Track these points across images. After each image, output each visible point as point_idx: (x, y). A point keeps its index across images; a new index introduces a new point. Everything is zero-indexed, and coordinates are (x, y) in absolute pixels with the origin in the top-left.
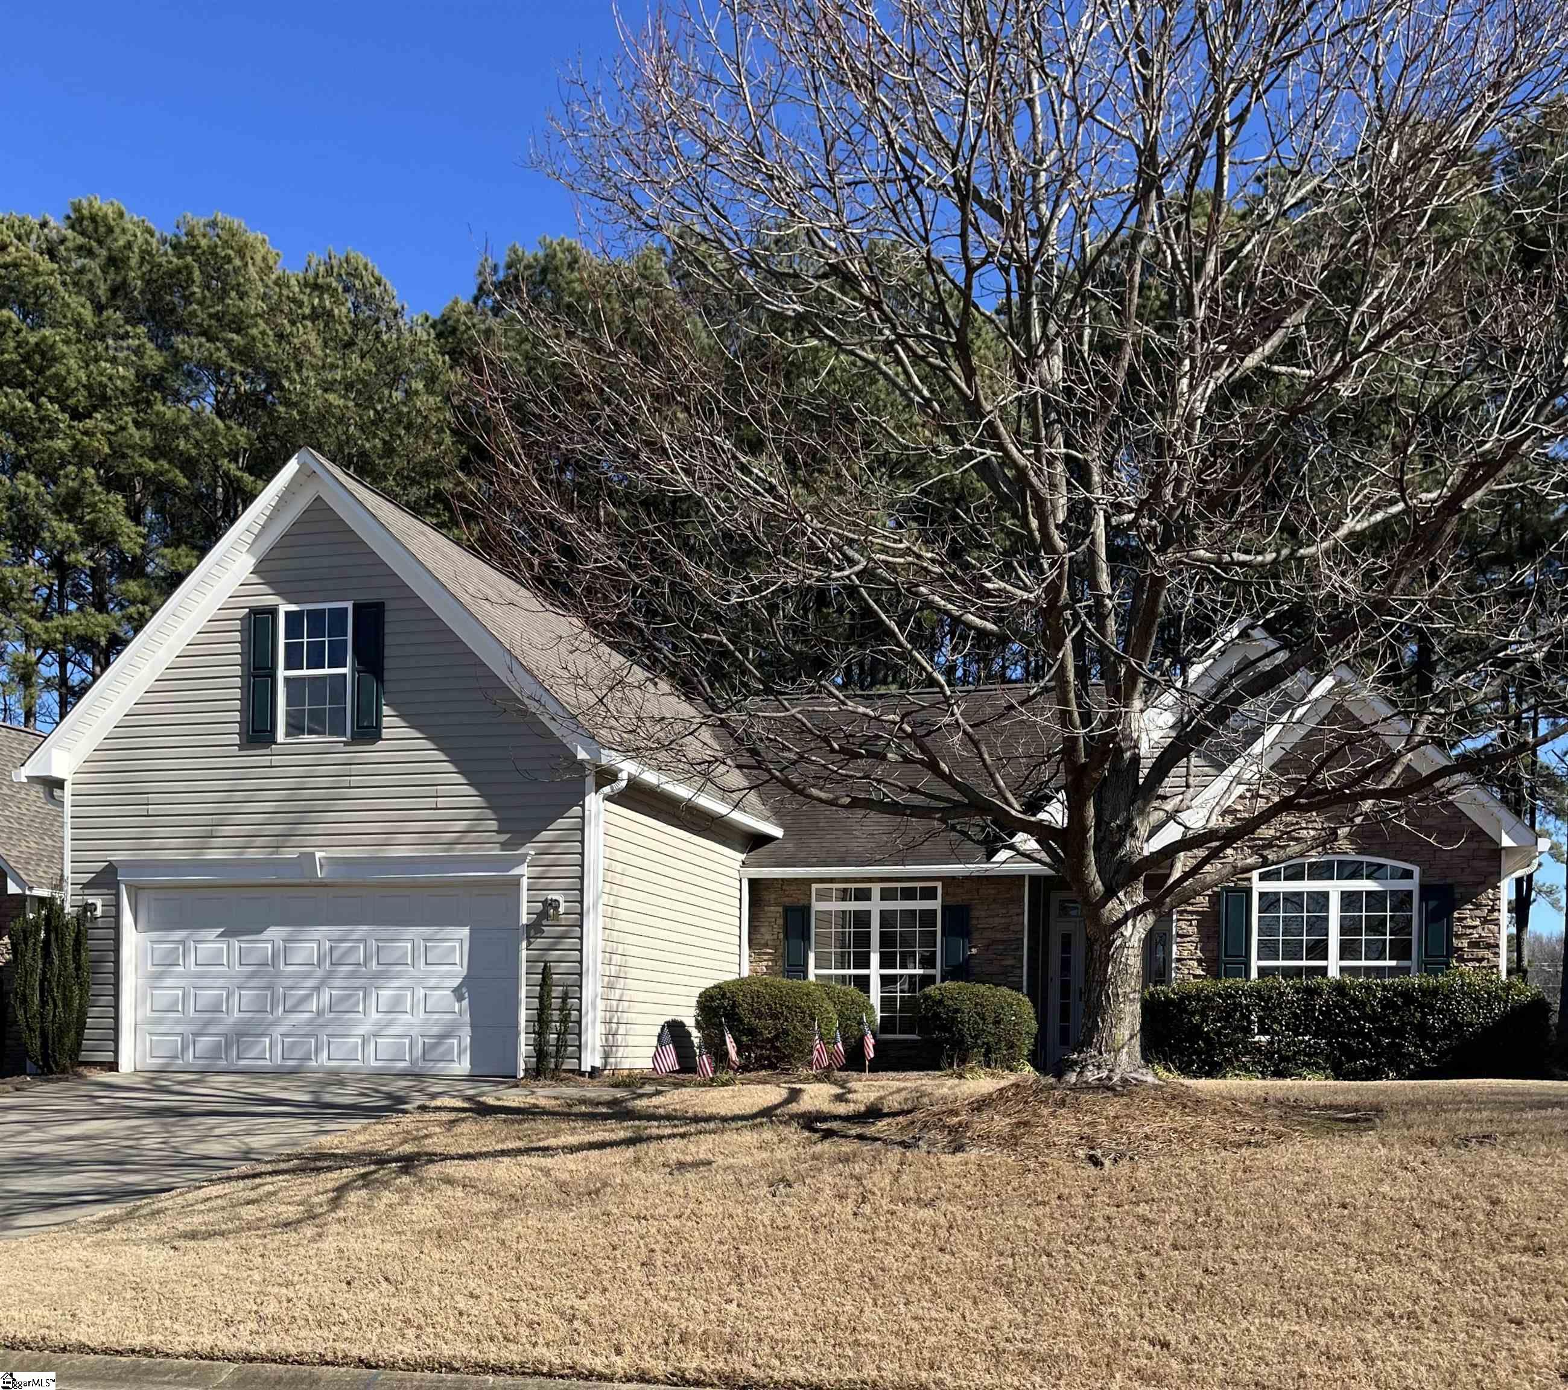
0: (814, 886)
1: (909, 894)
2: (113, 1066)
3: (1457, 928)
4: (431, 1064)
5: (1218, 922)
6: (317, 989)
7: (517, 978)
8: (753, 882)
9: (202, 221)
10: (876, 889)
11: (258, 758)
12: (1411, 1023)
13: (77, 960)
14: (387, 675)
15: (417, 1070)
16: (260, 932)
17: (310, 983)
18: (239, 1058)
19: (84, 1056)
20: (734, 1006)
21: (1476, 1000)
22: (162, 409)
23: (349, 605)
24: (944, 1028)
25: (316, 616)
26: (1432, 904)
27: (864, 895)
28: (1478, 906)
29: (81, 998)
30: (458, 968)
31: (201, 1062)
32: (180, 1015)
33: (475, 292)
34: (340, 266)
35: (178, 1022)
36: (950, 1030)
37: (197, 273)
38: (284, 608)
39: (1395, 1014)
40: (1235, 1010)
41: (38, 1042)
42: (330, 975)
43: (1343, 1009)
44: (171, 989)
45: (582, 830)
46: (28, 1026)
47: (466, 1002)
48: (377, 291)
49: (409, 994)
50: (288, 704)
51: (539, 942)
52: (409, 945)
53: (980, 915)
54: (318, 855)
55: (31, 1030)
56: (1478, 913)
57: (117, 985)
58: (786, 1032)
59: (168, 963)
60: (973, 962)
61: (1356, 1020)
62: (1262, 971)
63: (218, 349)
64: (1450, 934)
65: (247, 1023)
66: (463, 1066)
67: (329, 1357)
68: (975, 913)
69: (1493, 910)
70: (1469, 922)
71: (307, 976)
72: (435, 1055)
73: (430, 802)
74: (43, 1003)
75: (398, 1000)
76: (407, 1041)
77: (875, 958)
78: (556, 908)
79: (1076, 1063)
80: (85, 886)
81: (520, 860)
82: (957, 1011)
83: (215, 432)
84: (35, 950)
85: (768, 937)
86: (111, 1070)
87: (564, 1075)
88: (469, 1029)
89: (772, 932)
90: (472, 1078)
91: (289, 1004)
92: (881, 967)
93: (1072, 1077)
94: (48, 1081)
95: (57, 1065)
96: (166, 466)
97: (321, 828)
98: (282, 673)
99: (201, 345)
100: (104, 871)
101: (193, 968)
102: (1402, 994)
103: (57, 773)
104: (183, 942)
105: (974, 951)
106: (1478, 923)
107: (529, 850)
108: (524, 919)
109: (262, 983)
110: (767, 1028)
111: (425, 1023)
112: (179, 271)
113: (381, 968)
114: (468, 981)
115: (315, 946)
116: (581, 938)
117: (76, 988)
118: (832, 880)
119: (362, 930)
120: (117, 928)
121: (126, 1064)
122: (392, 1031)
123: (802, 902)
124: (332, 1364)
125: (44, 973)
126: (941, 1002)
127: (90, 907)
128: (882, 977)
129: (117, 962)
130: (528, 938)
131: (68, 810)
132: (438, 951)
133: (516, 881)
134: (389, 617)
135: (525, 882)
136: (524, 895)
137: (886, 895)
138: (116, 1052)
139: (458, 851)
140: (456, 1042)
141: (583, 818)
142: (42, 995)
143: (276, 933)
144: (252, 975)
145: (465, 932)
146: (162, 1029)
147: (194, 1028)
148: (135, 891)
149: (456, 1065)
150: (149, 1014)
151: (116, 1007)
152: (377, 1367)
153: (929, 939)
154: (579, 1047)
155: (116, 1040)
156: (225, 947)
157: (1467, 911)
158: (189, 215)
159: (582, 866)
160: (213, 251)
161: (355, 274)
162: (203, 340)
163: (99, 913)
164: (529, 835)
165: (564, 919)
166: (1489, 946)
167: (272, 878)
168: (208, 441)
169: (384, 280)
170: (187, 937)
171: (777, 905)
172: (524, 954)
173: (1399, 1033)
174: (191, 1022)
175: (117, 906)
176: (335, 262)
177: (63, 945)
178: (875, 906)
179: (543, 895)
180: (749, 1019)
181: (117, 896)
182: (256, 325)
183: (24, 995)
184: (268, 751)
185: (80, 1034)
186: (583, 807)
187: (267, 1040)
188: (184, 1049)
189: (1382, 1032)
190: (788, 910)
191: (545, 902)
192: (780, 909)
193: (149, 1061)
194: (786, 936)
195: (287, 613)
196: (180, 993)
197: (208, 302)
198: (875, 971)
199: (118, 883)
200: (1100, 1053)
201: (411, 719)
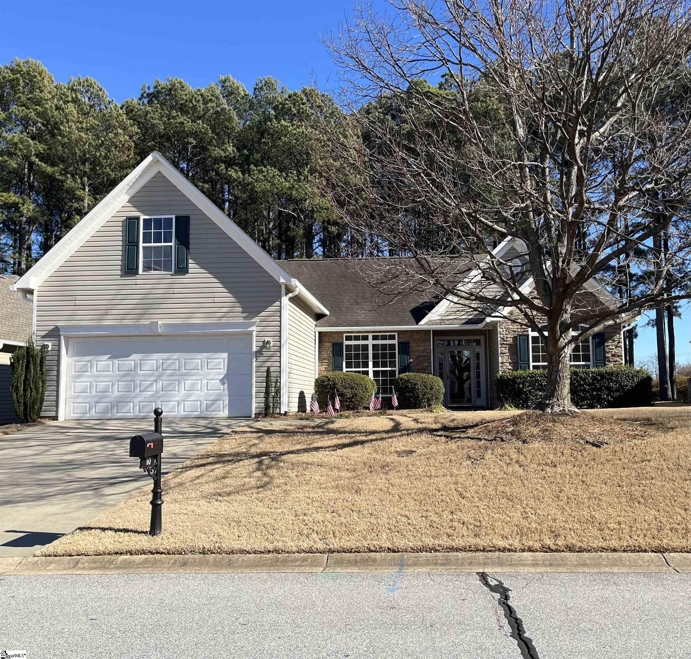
0: (345, 335)
1: (384, 338)
2: (55, 418)
3: (607, 349)
4: (209, 413)
5: (517, 347)
6: (156, 381)
7: (251, 375)
8: (319, 333)
9: (22, 61)
10: (370, 336)
11: (129, 281)
12: (604, 386)
13: (41, 370)
14: (191, 246)
15: (203, 415)
16: (128, 356)
17: (153, 378)
18: (117, 412)
19: (42, 414)
20: (334, 384)
21: (628, 376)
22: (6, 135)
23: (174, 217)
24: (410, 392)
25: (158, 222)
26: (597, 340)
27: (366, 338)
28: (614, 341)
29: (43, 387)
30: (223, 370)
31: (98, 415)
32: (88, 394)
33: (140, 96)
34: (84, 82)
35: (87, 397)
36: (413, 392)
37: (21, 81)
38: (143, 217)
39: (598, 383)
40: (535, 382)
41: (22, 408)
42: (161, 375)
43: (578, 381)
44: (83, 383)
45: (280, 311)
46: (18, 401)
47: (226, 385)
48: (100, 93)
49: (199, 382)
50: (144, 258)
51: (261, 359)
52: (200, 361)
53: (413, 345)
54: (160, 322)
55: (19, 402)
56: (614, 343)
57: (58, 381)
58: (356, 395)
59: (83, 370)
60: (411, 365)
61: (583, 385)
62: (534, 367)
63: (31, 112)
64: (605, 352)
65: (122, 397)
66: (225, 413)
67: (372, 548)
68: (411, 345)
69: (619, 342)
70: (611, 347)
71: (151, 375)
72: (211, 409)
73: (211, 300)
74: (25, 390)
75: (193, 385)
76: (199, 403)
77: (371, 364)
78: (269, 344)
79: (549, 404)
80: (43, 337)
81: (253, 324)
82: (416, 384)
83: (29, 146)
84: (22, 366)
85: (325, 356)
86: (54, 420)
87: (276, 415)
88: (227, 397)
89: (328, 353)
90: (229, 418)
91: (142, 388)
92: (374, 367)
93: (549, 410)
94: (29, 426)
95: (31, 418)
96: (7, 159)
97: (159, 311)
98: (141, 245)
99: (23, 110)
100: (53, 330)
101: (95, 373)
102: (599, 375)
103: (31, 287)
104: (90, 361)
105: (411, 360)
106: (614, 347)
107: (256, 319)
108: (254, 349)
109: (129, 378)
110: (348, 393)
111: (207, 394)
112: (13, 80)
113: (186, 371)
114: (226, 376)
115: (155, 362)
116: (280, 357)
117: (40, 383)
118: (352, 332)
119: (176, 355)
120: (59, 356)
121: (62, 416)
122: (191, 398)
123: (339, 341)
124: (375, 551)
125: (26, 376)
126: (408, 381)
127: (45, 347)
128: (374, 371)
129: (58, 371)
130: (256, 357)
131: (35, 303)
132: (214, 363)
133: (251, 333)
134: (191, 222)
135: (254, 333)
136: (254, 339)
137: (375, 338)
138: (57, 411)
139: (224, 320)
140: (221, 402)
141: (280, 306)
142: (24, 386)
143: (136, 357)
144: (124, 376)
145: (225, 355)
146: (79, 400)
147: (95, 400)
148: (68, 339)
149: (222, 412)
150: (72, 394)
151: (58, 391)
152: (398, 552)
153: (393, 356)
154: (280, 403)
155: (57, 406)
156: (111, 363)
157: (610, 343)
158: (17, 58)
159: (280, 326)
160: (28, 73)
161: (91, 86)
162: (24, 108)
163: (50, 349)
164: (256, 313)
165: (273, 349)
166: (619, 356)
167: (137, 333)
168: (25, 149)
169: (103, 89)
170: (93, 359)
171: (329, 342)
172: (254, 364)
173: (599, 390)
174: (95, 397)
175: (59, 346)
176: (82, 80)
177: (36, 363)
178: (370, 342)
179: (262, 339)
180: (341, 389)
181: (59, 341)
182: (47, 104)
183: (17, 387)
184: (134, 278)
185: (41, 404)
186: (281, 302)
187: (132, 404)
188: (90, 409)
189: (593, 390)
190: (334, 345)
191: (264, 342)
192: (331, 344)
193: (72, 415)
194: (333, 356)
195: (144, 220)
196: (89, 384)
197: (26, 93)
198: (371, 369)
199: (60, 335)
200: (558, 400)
201: (202, 265)
